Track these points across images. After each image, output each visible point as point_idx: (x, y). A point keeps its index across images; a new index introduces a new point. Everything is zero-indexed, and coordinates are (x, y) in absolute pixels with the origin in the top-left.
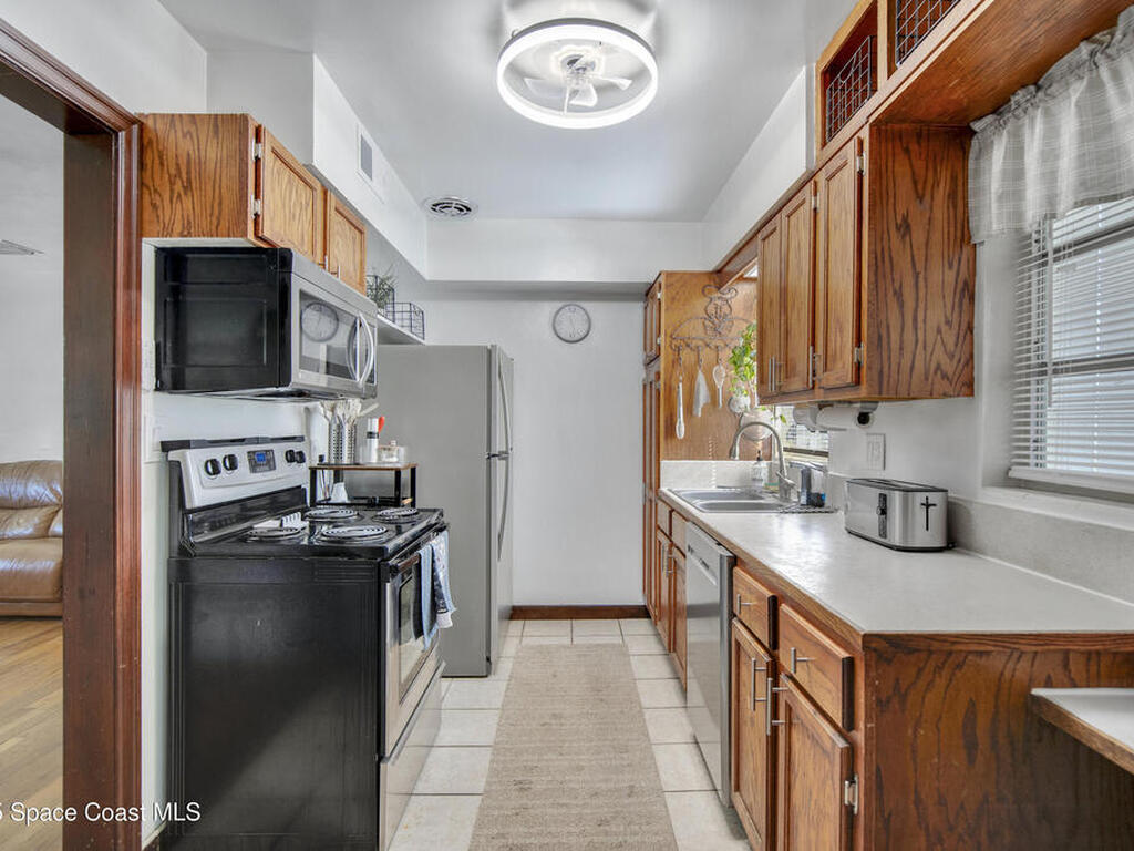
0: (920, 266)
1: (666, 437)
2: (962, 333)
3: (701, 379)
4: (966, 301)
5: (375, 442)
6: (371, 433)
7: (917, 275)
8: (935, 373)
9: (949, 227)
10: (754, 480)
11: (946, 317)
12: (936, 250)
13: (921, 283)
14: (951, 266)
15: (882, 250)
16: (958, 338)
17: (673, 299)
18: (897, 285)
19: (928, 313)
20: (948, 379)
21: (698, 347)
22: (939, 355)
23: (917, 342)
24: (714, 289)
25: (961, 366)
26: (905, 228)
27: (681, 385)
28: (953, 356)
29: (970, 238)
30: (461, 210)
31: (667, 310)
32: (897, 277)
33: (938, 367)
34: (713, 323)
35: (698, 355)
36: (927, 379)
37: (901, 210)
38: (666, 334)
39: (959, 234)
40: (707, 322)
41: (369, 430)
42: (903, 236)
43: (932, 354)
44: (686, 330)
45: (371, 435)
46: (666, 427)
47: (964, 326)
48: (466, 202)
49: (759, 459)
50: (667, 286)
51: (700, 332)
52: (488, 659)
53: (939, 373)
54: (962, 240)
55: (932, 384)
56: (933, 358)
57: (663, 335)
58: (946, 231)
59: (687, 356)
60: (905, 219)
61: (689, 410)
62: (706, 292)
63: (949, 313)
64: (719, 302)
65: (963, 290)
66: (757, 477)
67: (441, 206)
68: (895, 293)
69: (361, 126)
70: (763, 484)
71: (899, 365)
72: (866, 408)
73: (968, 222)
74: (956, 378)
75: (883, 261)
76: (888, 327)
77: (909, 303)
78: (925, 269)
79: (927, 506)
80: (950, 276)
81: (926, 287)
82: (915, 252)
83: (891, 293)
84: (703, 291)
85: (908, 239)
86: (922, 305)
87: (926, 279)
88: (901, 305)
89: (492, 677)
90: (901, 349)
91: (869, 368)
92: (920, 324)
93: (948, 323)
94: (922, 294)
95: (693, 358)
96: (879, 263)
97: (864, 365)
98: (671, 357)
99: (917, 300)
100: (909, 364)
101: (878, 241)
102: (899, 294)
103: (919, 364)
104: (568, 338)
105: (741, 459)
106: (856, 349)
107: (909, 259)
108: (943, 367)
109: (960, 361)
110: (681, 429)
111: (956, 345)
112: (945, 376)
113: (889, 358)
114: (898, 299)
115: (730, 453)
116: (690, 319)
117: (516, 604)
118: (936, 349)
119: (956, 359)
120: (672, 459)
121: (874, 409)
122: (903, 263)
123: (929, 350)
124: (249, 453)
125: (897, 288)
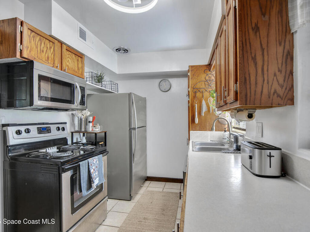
0: (264, 46)
1: (192, 123)
2: (287, 76)
3: (204, 103)
4: (289, 60)
5: (91, 124)
6: (89, 121)
7: (263, 50)
8: (274, 95)
9: (279, 27)
10: (223, 138)
11: (278, 68)
12: (273, 38)
13: (265, 53)
14: (280, 44)
15: (246, 39)
16: (285, 78)
17: (194, 75)
18: (253, 55)
19: (269, 67)
20: (280, 97)
21: (202, 91)
22: (276, 86)
23: (264, 81)
24: (209, 71)
25: (287, 91)
26: (256, 29)
27: (196, 105)
28: (283, 86)
29: (290, 30)
30: (125, 51)
31: (191, 79)
32: (253, 51)
33: (275, 92)
34: (208, 83)
35: (203, 94)
36: (269, 97)
37: (254, 21)
38: (191, 87)
39: (284, 29)
40: (206, 83)
41: (89, 120)
42: (256, 33)
43: (272, 86)
44: (198, 86)
45: (90, 122)
46: (192, 119)
47: (288, 72)
48: (126, 48)
49: (225, 131)
50: (191, 71)
51: (203, 86)
52: (130, 195)
53: (276, 95)
54: (286, 31)
55: (272, 100)
56: (272, 87)
57: (190, 88)
58: (277, 29)
59: (198, 94)
60: (256, 25)
61: (200, 113)
62: (205, 72)
63: (280, 66)
64: (210, 75)
65: (287, 55)
66: (224, 137)
67: (118, 50)
68: (252, 58)
69: (79, 23)
70: (226, 140)
71: (255, 91)
72: (250, 112)
73: (289, 23)
74: (284, 97)
75: (246, 45)
76: (249, 74)
77: (260, 63)
78: (267, 46)
79: (270, 156)
80: (280, 49)
81: (268, 55)
82: (262, 39)
83: (250, 59)
84: (204, 72)
85: (258, 34)
86: (266, 63)
87: (268, 51)
88: (256, 64)
89: (132, 201)
90: (256, 84)
91: (240, 93)
92: (265, 72)
93: (280, 71)
94: (266, 58)
95: (201, 95)
96: (244, 45)
97: (238, 92)
98: (193, 95)
99: (263, 61)
100: (260, 91)
101: (244, 35)
102: (254, 59)
103: (265, 91)
104: (164, 90)
105: (216, 131)
106: (235, 85)
107: (259, 43)
108: (278, 92)
109: (286, 89)
110: (197, 120)
111: (284, 81)
112: (279, 96)
113: (250, 88)
114: (254, 62)
115: (212, 129)
116: (200, 82)
117: (148, 176)
118: (274, 83)
119: (284, 88)
120: (194, 131)
121: (255, 112)
122: (256, 44)
123: (270, 84)
124: (37, 128)
125: (254, 57)
